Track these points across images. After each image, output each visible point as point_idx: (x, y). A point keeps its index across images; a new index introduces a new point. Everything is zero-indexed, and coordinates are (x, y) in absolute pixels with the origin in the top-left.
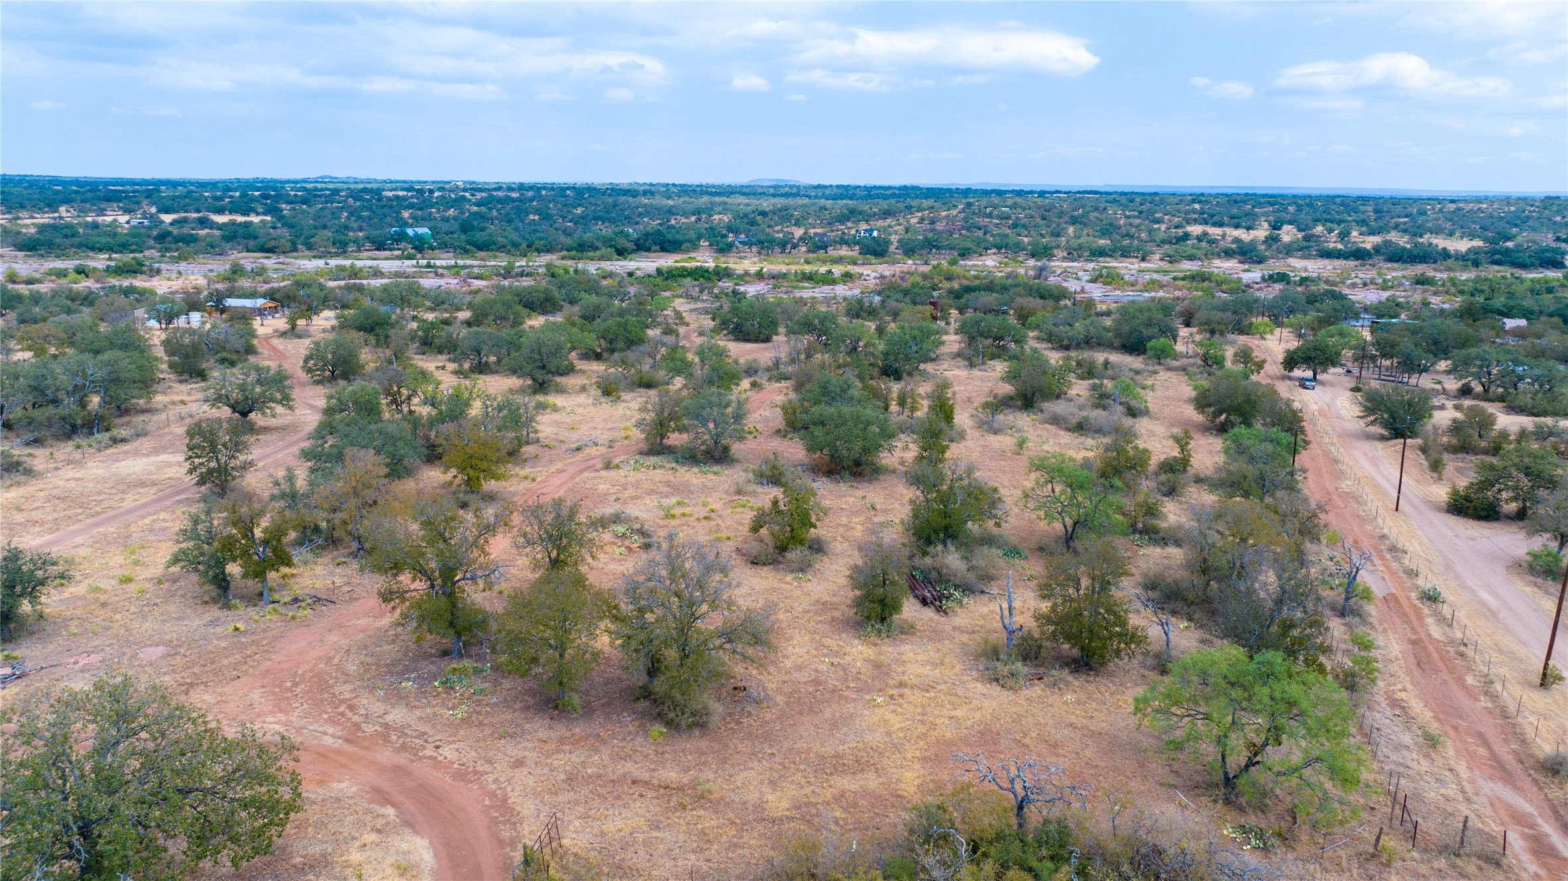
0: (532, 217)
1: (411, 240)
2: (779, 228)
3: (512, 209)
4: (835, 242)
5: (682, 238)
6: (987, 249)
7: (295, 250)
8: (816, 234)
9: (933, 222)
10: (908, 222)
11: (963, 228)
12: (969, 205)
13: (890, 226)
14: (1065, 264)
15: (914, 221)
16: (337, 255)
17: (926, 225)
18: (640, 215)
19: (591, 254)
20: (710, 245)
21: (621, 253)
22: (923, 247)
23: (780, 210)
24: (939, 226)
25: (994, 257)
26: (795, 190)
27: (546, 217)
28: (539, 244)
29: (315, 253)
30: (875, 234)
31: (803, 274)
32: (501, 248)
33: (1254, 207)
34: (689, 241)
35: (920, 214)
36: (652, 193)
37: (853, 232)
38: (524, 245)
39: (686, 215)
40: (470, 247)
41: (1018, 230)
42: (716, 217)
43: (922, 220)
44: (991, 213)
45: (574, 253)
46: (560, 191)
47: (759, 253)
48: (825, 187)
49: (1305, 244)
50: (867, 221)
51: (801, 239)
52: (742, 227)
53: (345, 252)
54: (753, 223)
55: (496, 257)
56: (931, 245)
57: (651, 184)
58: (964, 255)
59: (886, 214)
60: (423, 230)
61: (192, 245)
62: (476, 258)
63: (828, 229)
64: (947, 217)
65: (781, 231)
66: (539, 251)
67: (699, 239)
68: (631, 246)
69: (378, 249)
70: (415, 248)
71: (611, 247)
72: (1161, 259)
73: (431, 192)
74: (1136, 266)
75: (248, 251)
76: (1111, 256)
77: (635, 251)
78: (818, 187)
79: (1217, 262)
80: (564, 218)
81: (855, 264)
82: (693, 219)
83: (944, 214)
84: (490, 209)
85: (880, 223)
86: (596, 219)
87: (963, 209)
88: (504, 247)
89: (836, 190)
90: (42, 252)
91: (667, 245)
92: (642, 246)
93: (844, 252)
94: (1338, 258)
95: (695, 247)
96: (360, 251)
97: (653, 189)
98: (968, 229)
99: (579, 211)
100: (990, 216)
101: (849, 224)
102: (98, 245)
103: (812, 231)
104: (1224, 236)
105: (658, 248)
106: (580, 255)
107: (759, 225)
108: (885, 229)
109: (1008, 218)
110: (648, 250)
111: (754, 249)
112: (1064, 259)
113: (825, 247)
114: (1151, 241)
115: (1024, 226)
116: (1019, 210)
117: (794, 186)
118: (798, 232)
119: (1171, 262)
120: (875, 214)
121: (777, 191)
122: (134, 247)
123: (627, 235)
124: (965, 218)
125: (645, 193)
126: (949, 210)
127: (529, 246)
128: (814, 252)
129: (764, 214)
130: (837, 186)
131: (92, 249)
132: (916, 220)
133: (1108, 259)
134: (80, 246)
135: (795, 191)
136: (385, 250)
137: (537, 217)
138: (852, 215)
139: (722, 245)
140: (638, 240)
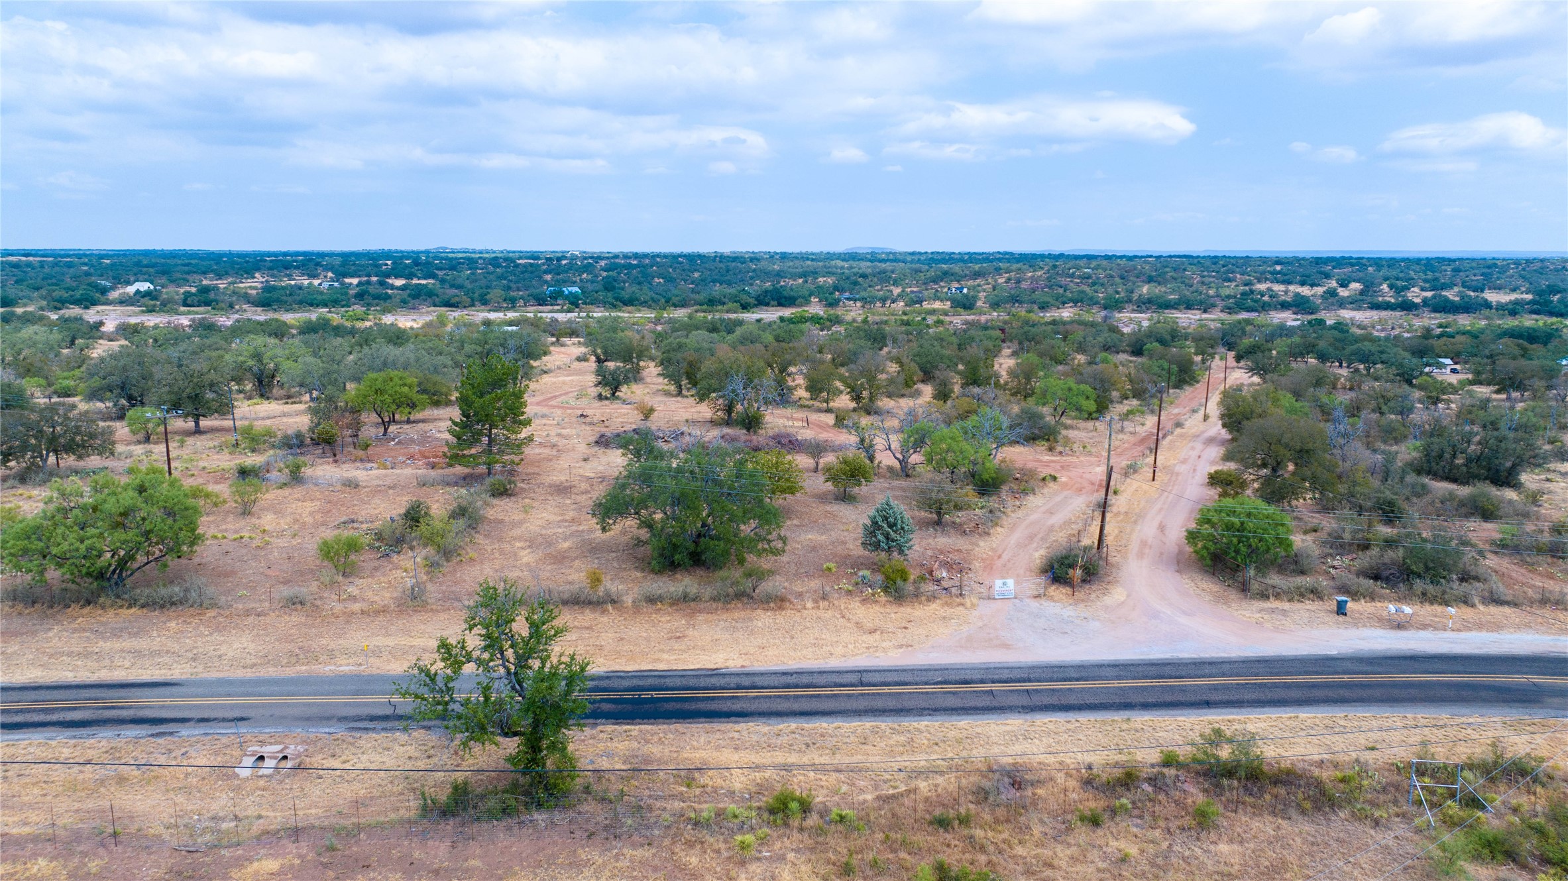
0: (656, 280)
1: (567, 297)
2: (879, 287)
3: (639, 273)
4: (930, 298)
5: (796, 295)
6: (1064, 303)
7: (473, 305)
8: (912, 292)
9: (1018, 282)
10: (996, 281)
11: (1046, 286)
12: (1055, 267)
13: (979, 285)
14: (1133, 315)
15: (1001, 281)
16: (508, 309)
17: (1012, 284)
18: (751, 278)
19: (720, 307)
20: (820, 301)
21: (745, 307)
22: (1007, 302)
23: (879, 273)
24: (1024, 285)
25: (1070, 310)
26: (891, 257)
27: (669, 280)
28: (675, 300)
29: (489, 307)
30: (965, 291)
31: (902, 320)
32: (645, 304)
33: (1334, 268)
34: (803, 297)
35: (1007, 275)
36: (758, 260)
37: (946, 290)
38: (663, 300)
39: (794, 277)
40: (618, 303)
41: (1096, 287)
42: (821, 279)
43: (1009, 279)
44: (1073, 273)
45: (705, 307)
46: (674, 258)
47: (863, 307)
48: (920, 253)
49: (1361, 297)
50: (958, 281)
51: (899, 296)
52: (847, 285)
53: (514, 307)
54: (856, 283)
55: (640, 310)
56: (1015, 300)
57: (753, 252)
58: (1043, 308)
59: (977, 275)
60: (575, 289)
61: (389, 301)
62: (623, 312)
63: (923, 287)
64: (1032, 277)
65: (881, 290)
66: (675, 306)
67: (810, 295)
68: (752, 301)
69: (540, 305)
70: (572, 303)
71: (736, 302)
72: (1222, 311)
73: (559, 259)
74: (1198, 317)
75: (435, 305)
76: (1176, 309)
77: (756, 306)
78: (913, 254)
79: (1273, 313)
80: (685, 281)
81: (947, 315)
82: (801, 281)
83: (1030, 274)
84: (619, 273)
85: (970, 283)
86: (714, 281)
87: (1048, 271)
88: (646, 302)
89: (930, 256)
90: (275, 307)
91: (783, 300)
92: (762, 301)
93: (937, 305)
94: (1385, 309)
95: (807, 302)
96: (526, 306)
97: (758, 256)
98: (1050, 287)
99: (696, 275)
100: (1072, 276)
101: (942, 284)
102: (315, 302)
103: (908, 290)
104: (1286, 292)
105: (776, 303)
106: (710, 308)
107: (860, 284)
108: (974, 287)
109: (1089, 277)
110: (767, 304)
111: (859, 304)
112: (1133, 311)
113: (920, 302)
114: (1217, 296)
115: (1102, 285)
116: (1100, 271)
117: (890, 253)
118: (897, 291)
119: (1230, 313)
120: (966, 276)
121: (873, 257)
122: (344, 303)
123: (748, 293)
124: (1048, 278)
125: (752, 260)
126: (1035, 271)
127: (667, 302)
128: (910, 306)
129: (864, 276)
130: (932, 253)
131: (312, 305)
132: (1003, 280)
133: (1173, 311)
134: (300, 302)
135: (895, 258)
136: (546, 305)
137: (661, 280)
138: (946, 276)
139: (830, 300)
140: (759, 296)
